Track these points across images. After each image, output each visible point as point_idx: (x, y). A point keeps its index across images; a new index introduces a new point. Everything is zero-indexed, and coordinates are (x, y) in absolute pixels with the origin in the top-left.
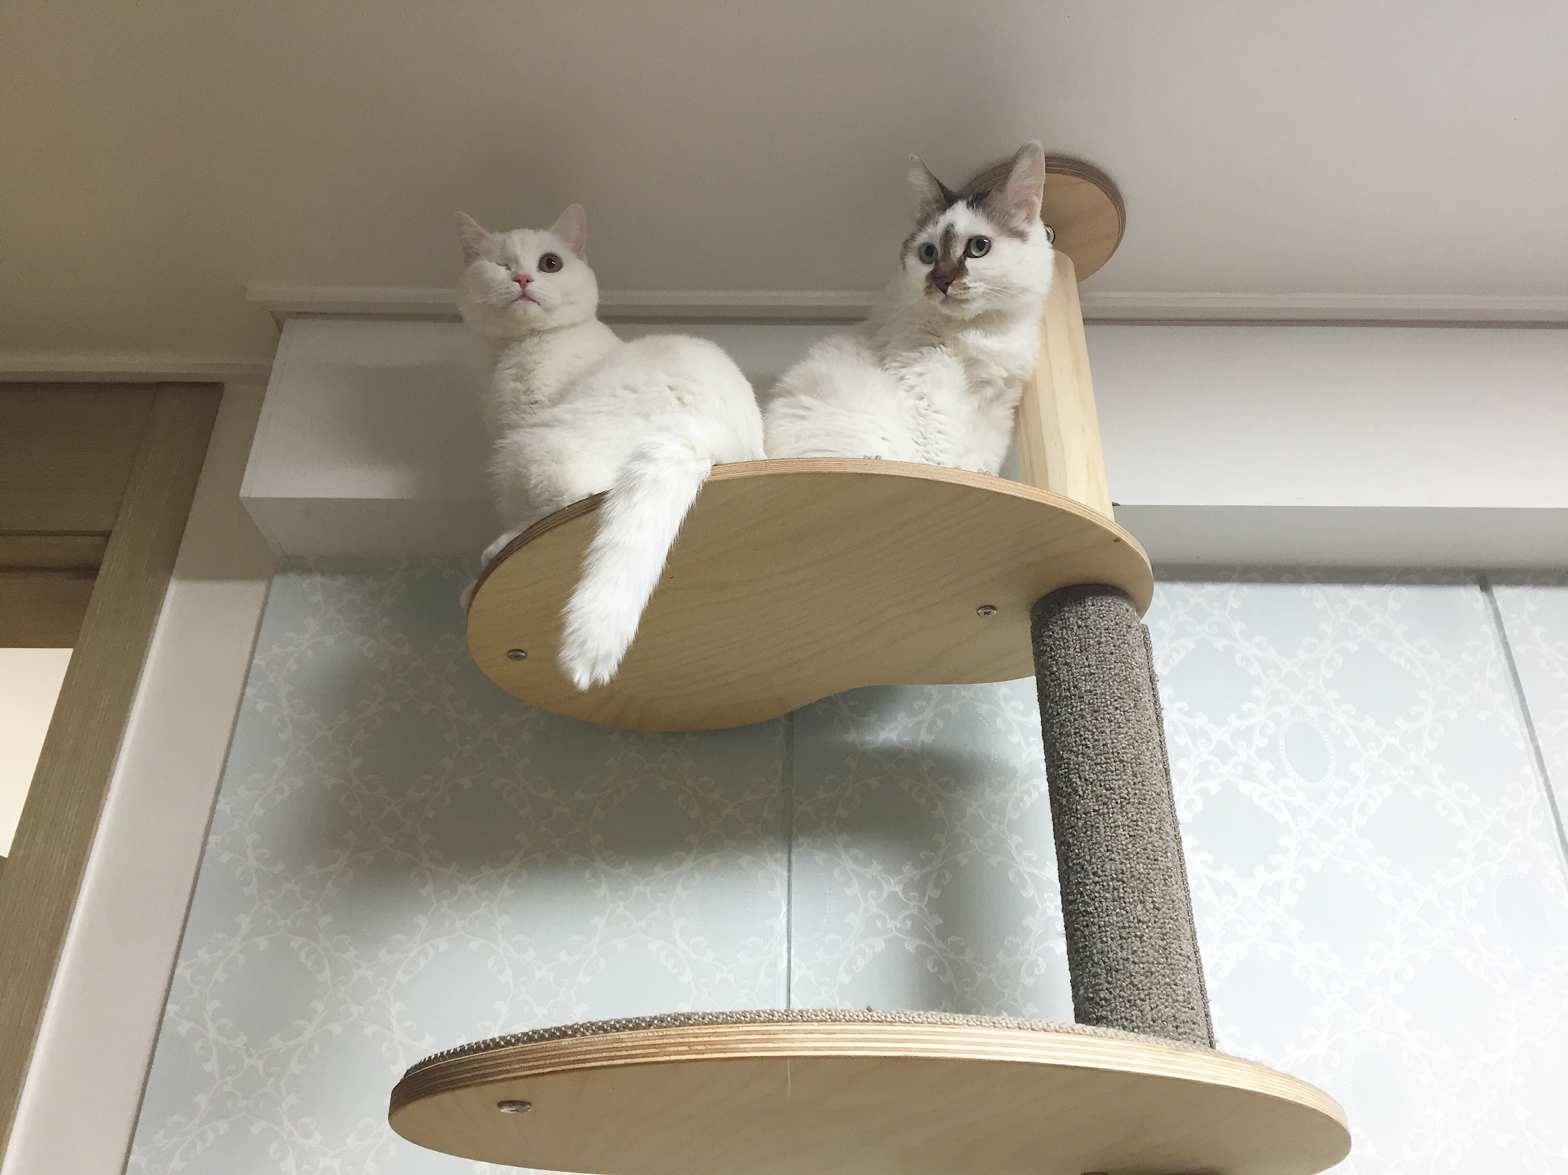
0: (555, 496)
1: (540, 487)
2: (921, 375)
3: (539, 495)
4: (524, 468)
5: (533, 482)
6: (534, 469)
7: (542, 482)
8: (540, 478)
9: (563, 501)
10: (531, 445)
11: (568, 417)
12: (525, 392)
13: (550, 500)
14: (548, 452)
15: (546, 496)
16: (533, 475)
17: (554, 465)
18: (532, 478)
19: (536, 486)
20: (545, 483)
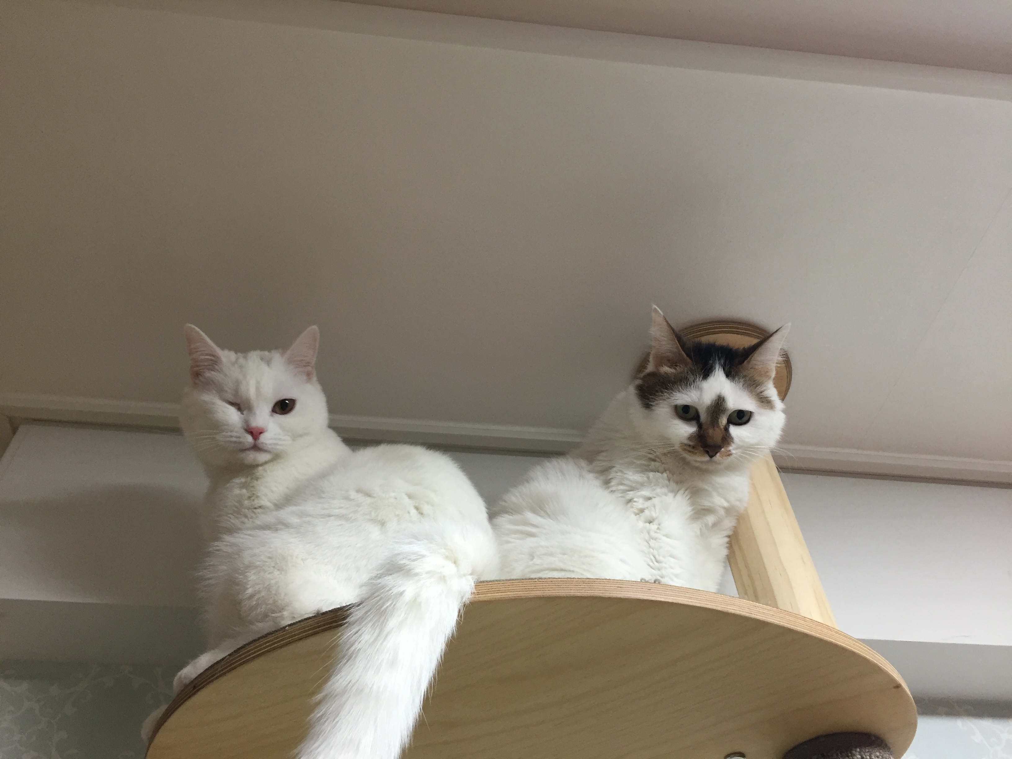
0: (273, 612)
1: (256, 597)
2: (650, 499)
3: (252, 608)
4: (240, 574)
5: (250, 591)
6: (252, 576)
7: (259, 592)
8: (257, 588)
9: (282, 618)
10: (251, 549)
11: (295, 520)
12: (249, 498)
13: (266, 616)
14: (270, 558)
15: (261, 610)
16: (250, 583)
17: (276, 573)
18: (248, 586)
19: (251, 597)
20: (263, 594)
